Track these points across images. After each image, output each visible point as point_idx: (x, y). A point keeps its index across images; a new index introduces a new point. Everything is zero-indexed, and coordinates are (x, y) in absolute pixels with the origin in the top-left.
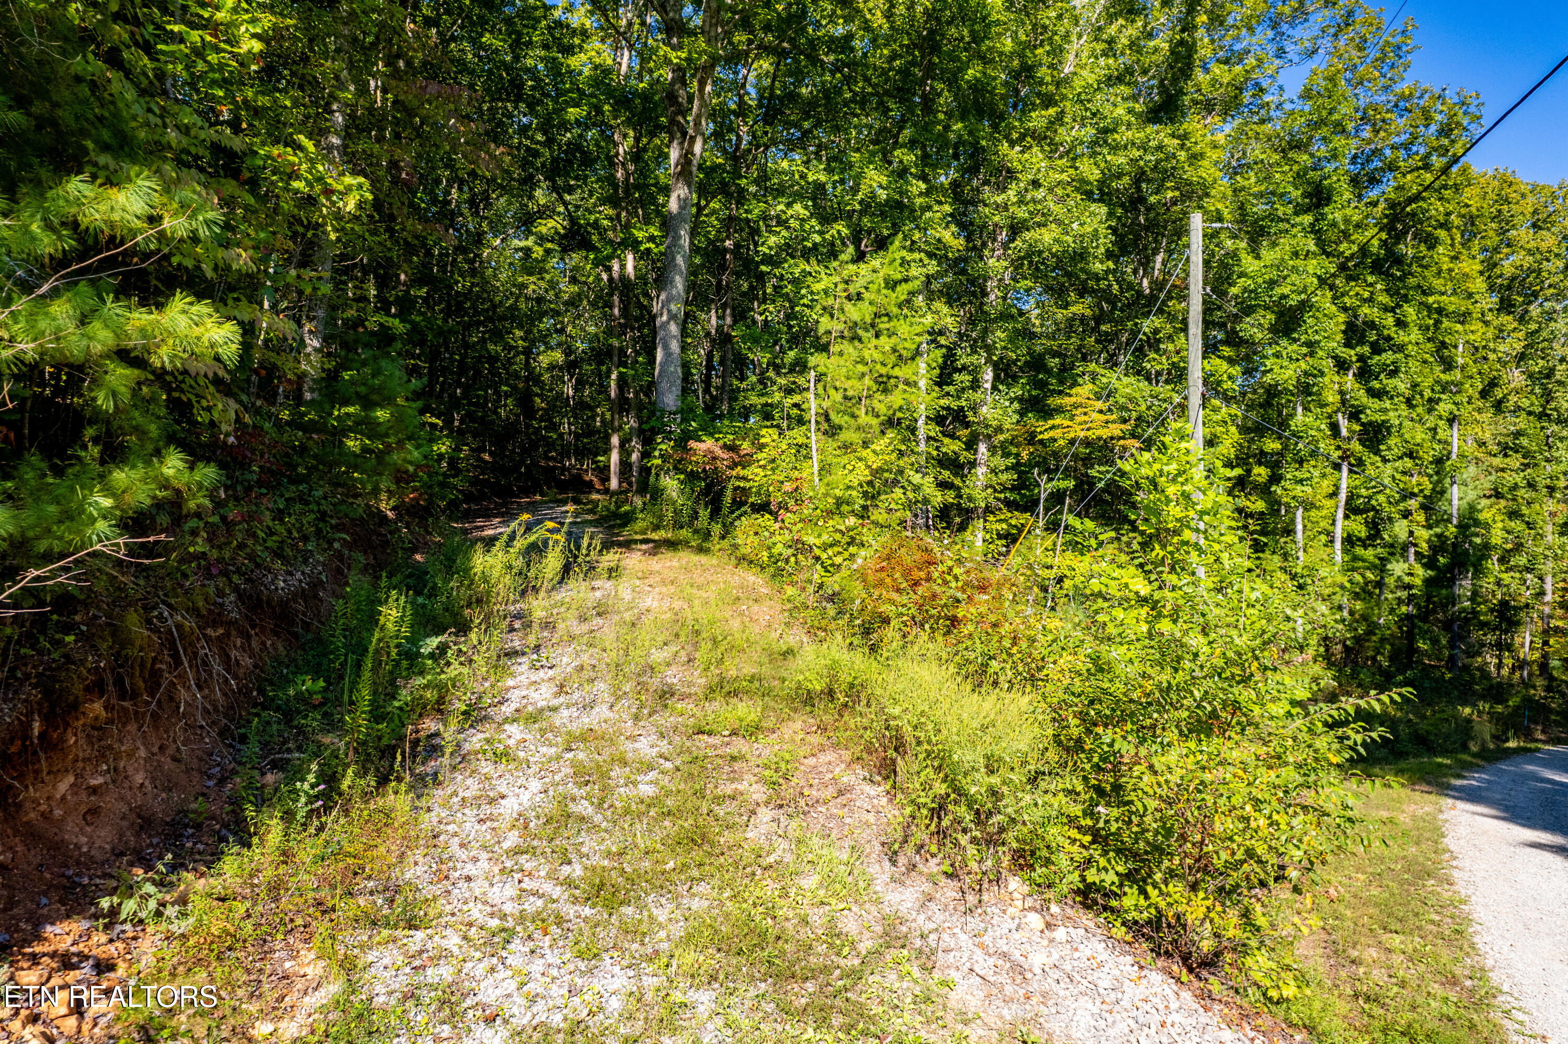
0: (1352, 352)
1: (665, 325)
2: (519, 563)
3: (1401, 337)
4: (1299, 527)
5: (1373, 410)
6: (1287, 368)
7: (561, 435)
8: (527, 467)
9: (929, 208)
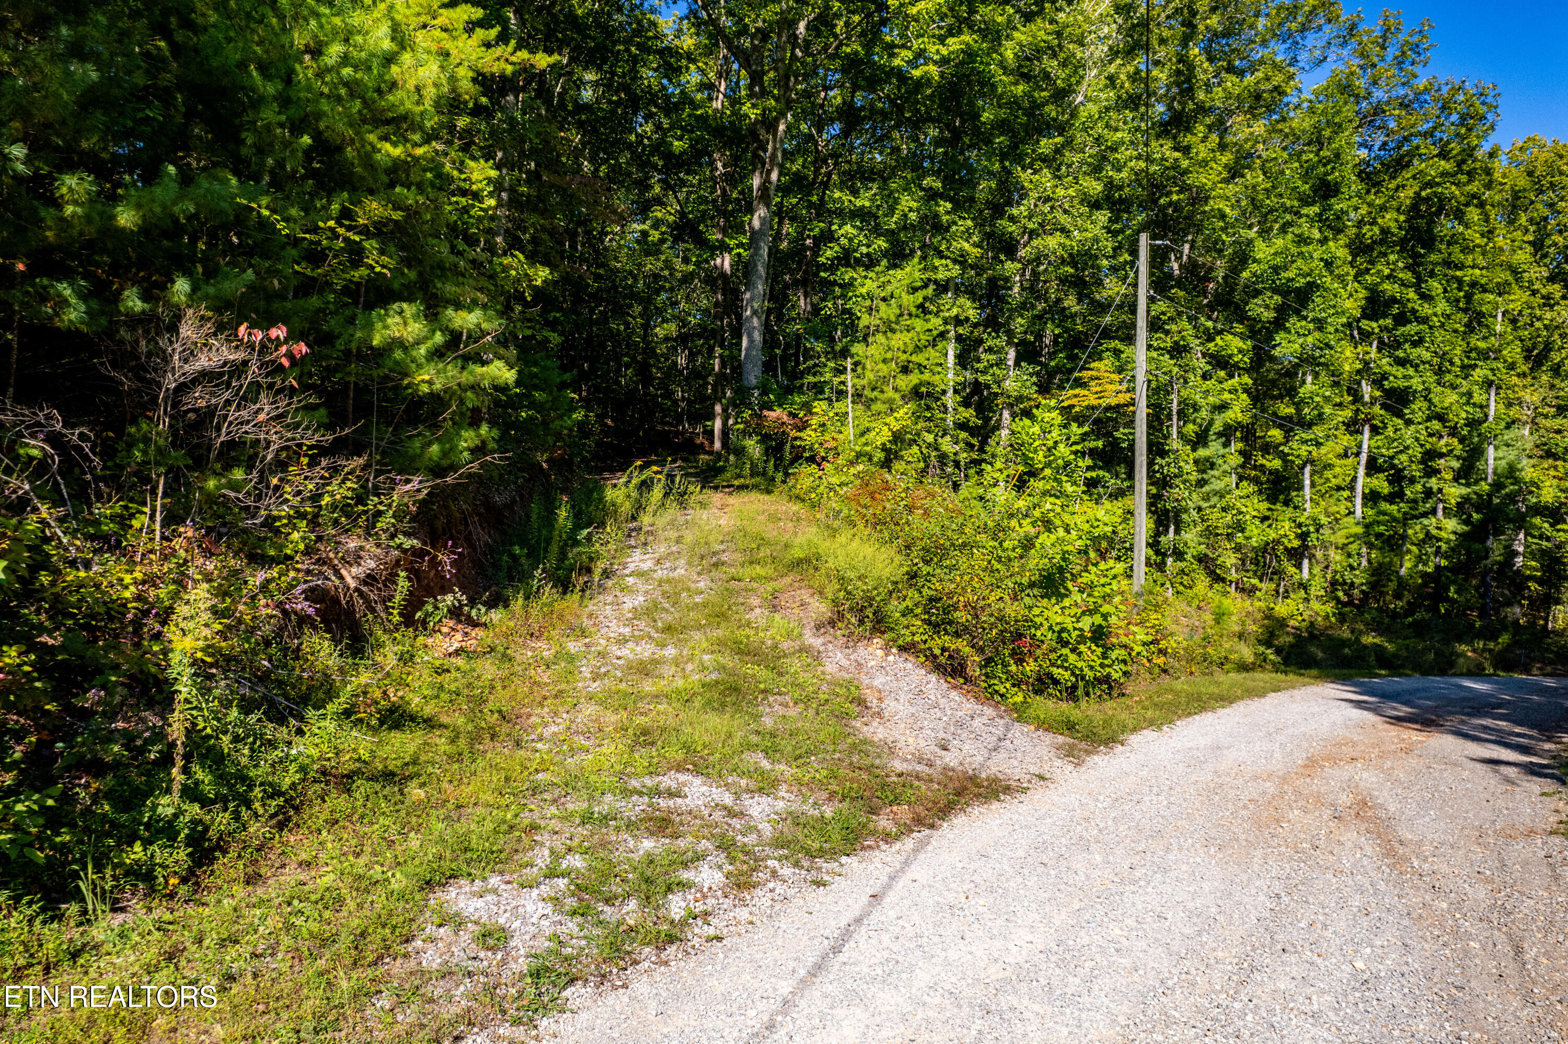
0: (1374, 325)
1: (749, 319)
2: (634, 494)
3: (1426, 309)
4: (1307, 482)
5: (1398, 377)
6: (1294, 342)
7: (675, 402)
8: (645, 431)
9: (955, 223)
